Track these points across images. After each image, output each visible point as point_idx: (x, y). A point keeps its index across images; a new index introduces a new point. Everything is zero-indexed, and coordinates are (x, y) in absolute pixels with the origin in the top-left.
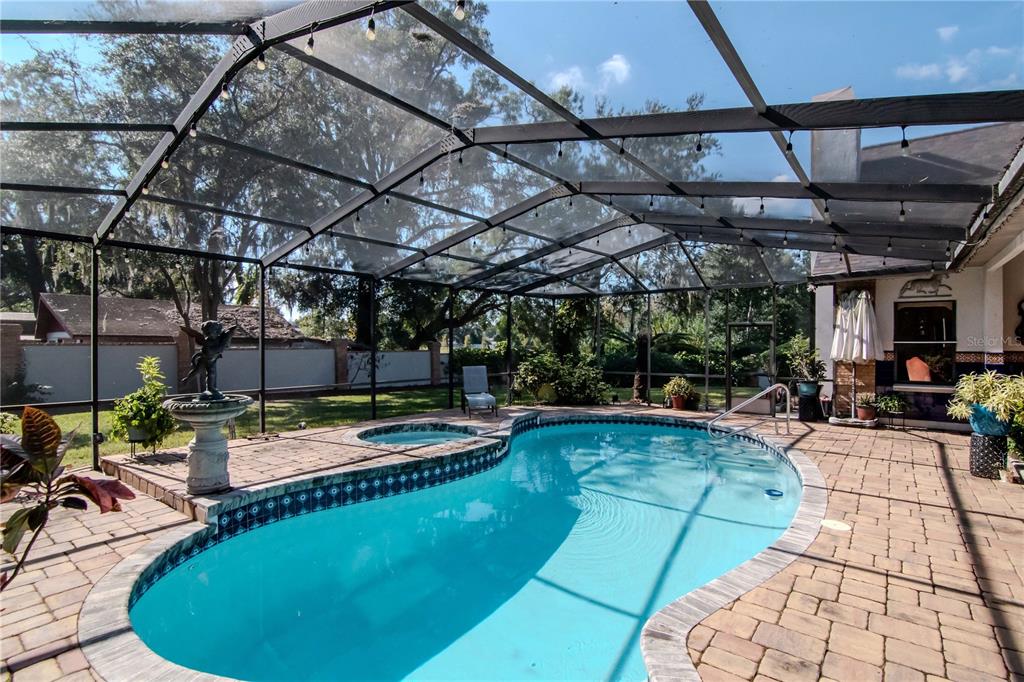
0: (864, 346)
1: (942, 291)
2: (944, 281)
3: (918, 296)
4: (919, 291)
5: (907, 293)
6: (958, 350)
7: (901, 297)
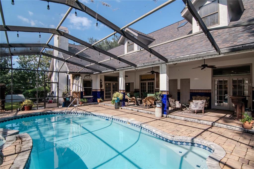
0: (81, 88)
1: (91, 78)
2: (91, 76)
3: (87, 78)
4: (87, 77)
5: (85, 78)
6: (93, 89)
7: (84, 78)
